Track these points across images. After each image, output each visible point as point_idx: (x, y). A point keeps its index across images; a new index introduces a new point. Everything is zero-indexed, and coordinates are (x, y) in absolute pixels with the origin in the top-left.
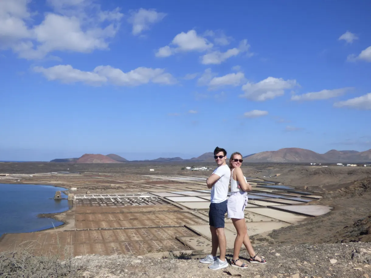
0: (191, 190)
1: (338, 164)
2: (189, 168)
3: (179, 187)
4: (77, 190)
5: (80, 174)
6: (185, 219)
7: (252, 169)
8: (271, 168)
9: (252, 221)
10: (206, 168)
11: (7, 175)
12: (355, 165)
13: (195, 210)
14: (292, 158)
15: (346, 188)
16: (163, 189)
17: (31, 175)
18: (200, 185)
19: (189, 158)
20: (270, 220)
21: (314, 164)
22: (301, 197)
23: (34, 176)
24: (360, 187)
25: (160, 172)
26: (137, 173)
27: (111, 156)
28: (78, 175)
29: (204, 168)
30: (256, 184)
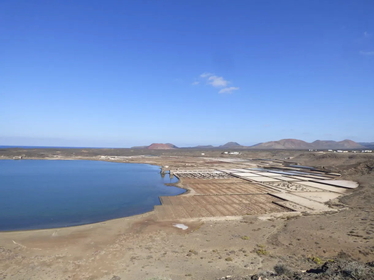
0: (242, 168)
1: (329, 150)
2: (226, 153)
3: (231, 166)
4: (169, 168)
5: (159, 156)
6: (261, 189)
7: (268, 153)
8: (283, 153)
9: (310, 191)
10: (238, 153)
11: (116, 157)
12: (347, 152)
13: (261, 182)
14: (289, 146)
15: (355, 168)
16: (221, 167)
17: (130, 157)
18: (242, 164)
19: (218, 146)
20: (322, 191)
21: (312, 150)
22: (325, 174)
23: (132, 158)
24: (365, 167)
25: (208, 155)
26: (194, 156)
27: (168, 145)
28: (157, 157)
29: (237, 153)
30: (282, 164)
